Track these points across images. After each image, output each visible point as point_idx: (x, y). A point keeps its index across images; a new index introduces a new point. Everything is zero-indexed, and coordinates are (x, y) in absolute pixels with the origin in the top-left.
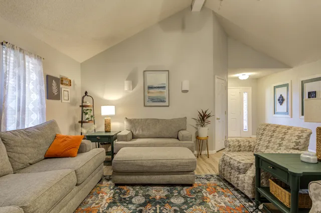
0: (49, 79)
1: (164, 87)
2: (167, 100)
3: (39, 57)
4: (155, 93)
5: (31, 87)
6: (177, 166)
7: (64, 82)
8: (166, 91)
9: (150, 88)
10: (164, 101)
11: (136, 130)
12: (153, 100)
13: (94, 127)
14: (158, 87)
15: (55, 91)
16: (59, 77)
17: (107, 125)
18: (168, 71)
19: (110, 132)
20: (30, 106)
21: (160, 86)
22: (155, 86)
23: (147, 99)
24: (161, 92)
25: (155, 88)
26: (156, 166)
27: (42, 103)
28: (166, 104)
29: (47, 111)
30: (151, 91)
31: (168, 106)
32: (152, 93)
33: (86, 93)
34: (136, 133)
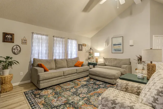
0: (79, 45)
1: (120, 44)
2: (122, 50)
3: (76, 40)
4: (117, 47)
5: (74, 48)
6: (107, 75)
7: (84, 45)
8: (121, 46)
9: (114, 45)
10: (121, 51)
11: (106, 63)
12: (115, 50)
13: (93, 60)
14: (118, 45)
15: (81, 48)
16: (82, 44)
17: (97, 60)
18: (123, 37)
19: (97, 62)
20: (73, 53)
21: (119, 44)
22: (116, 44)
23: (113, 50)
24: (119, 47)
25: (117, 45)
26: (100, 74)
27: (76, 52)
28: (122, 52)
29: (78, 54)
30: (115, 46)
31: (123, 53)
32: (115, 47)
33: (91, 48)
34: (106, 64)
